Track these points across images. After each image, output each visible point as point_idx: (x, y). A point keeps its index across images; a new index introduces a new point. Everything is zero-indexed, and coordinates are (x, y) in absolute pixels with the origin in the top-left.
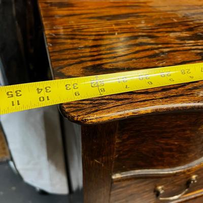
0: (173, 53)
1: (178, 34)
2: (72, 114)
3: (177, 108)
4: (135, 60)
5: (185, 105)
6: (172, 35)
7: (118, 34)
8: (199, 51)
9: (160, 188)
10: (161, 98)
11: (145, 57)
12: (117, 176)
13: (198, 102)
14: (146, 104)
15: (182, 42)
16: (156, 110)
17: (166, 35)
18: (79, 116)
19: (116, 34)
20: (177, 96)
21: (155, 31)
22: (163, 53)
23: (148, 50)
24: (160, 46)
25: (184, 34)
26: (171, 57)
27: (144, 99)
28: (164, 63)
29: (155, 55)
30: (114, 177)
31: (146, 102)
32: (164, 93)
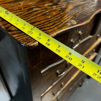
0: (51, 12)
1: (48, 4)
2: (28, 44)
3: (64, 31)
4: (38, 18)
5: (66, 29)
6: (46, 5)
7: (23, 8)
8: (59, 10)
9: (58, 71)
10: (57, 29)
11: (41, 16)
12: (43, 71)
13: (70, 27)
14: (53, 33)
15: (51, 7)
16: (57, 34)
17: (43, 5)
18: (31, 44)
19: (22, 9)
20: (62, 27)
21: (38, 5)
22: (47, 13)
23: (40, 13)
24: (44, 10)
25: (50, 4)
26: (51, 14)
27: (51, 31)
28: (50, 16)
29: (45, 14)
30: (42, 72)
31: (53, 32)
32: (57, 27)
